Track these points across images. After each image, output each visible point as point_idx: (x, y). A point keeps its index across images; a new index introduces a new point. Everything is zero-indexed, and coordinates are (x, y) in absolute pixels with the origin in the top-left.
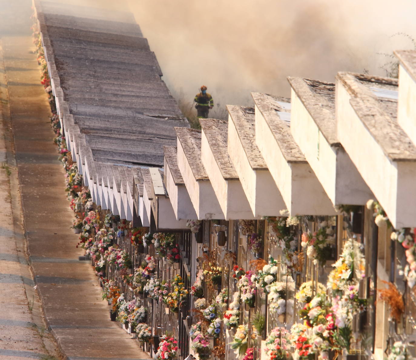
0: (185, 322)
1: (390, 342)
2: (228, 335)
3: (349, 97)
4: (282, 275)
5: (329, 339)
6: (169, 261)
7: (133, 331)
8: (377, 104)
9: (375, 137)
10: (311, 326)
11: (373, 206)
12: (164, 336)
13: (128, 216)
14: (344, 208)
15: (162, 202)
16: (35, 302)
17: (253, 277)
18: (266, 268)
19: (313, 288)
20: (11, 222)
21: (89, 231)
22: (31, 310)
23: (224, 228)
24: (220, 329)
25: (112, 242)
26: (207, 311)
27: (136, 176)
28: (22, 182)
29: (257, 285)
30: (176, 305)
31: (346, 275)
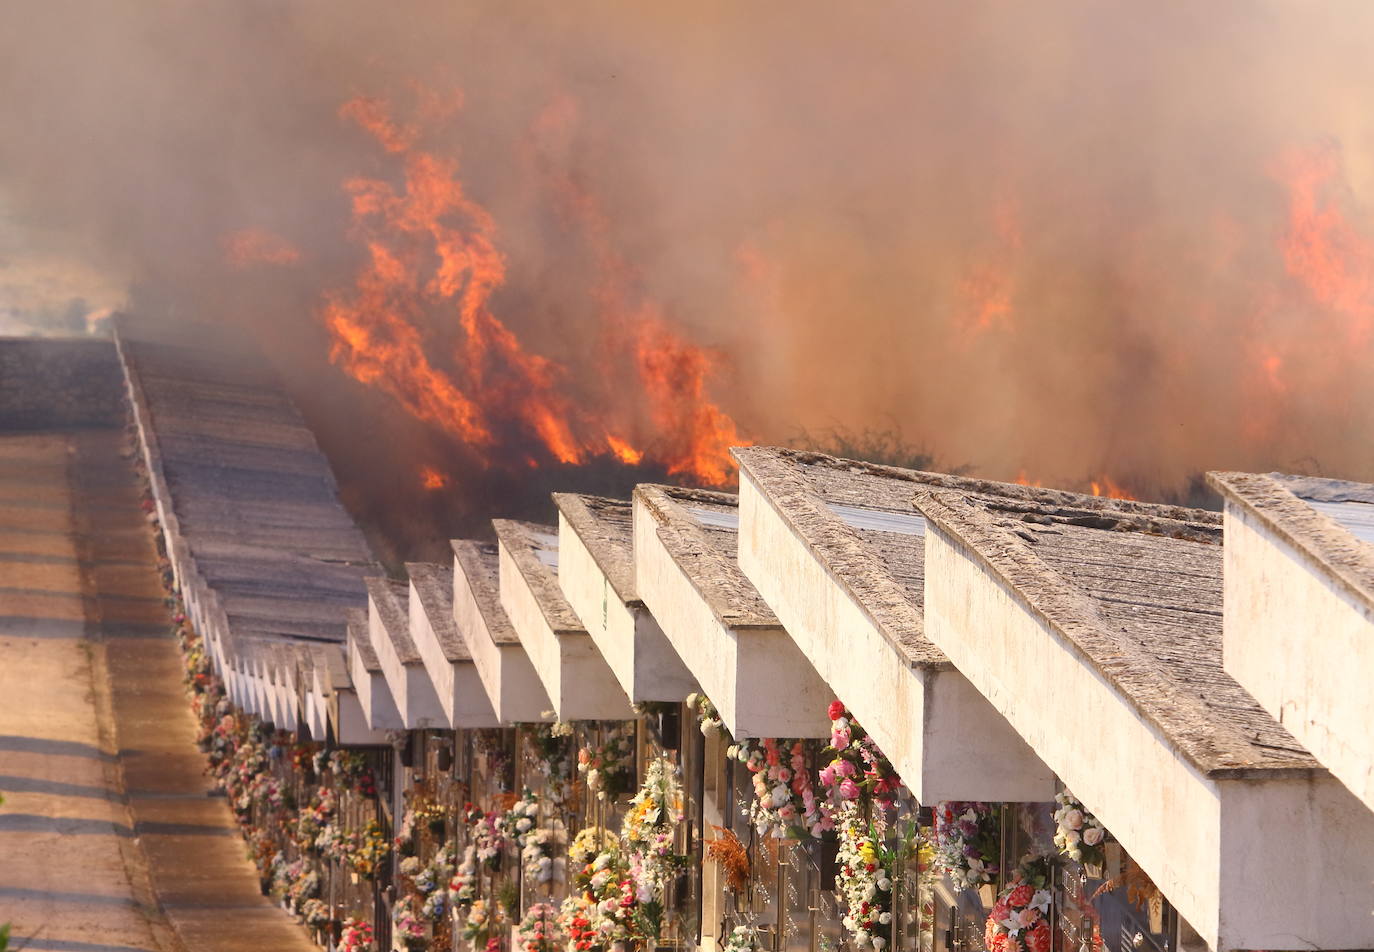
0: (385, 897)
1: (726, 926)
2: (456, 917)
3: (657, 526)
4: (546, 818)
5: (625, 922)
6: (358, 797)
7: (298, 912)
8: (702, 536)
9: (700, 590)
10: (596, 901)
11: (697, 703)
12: (349, 920)
13: (289, 722)
14: (647, 706)
15: (346, 699)
16: (137, 866)
17: (498, 821)
18: (518, 806)
19: (598, 839)
20: (96, 734)
21: (223, 749)
22: (129, 878)
23: (449, 743)
24: (444, 907)
25: (262, 767)
26: (421, 877)
27: (300, 658)
28: (112, 669)
29: (505, 835)
30: (369, 869)
31: (652, 817)
